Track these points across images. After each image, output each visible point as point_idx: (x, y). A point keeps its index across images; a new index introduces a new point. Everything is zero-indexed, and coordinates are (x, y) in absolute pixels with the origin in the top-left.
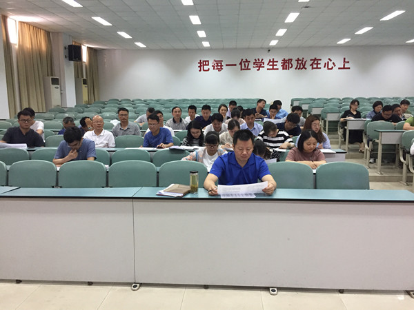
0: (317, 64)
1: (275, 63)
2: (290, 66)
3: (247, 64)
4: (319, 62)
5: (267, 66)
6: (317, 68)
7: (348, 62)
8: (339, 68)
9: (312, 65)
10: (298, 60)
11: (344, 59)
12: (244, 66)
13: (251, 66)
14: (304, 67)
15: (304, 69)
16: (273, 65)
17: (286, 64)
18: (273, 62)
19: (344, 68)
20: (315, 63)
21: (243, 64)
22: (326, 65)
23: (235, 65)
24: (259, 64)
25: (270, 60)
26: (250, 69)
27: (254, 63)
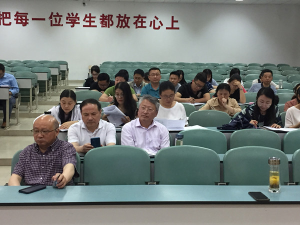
0: (142, 22)
1: (92, 19)
2: (111, 23)
3: (58, 18)
4: (144, 20)
5: (82, 23)
6: (142, 27)
7: (177, 21)
8: (167, 28)
9: (136, 23)
10: (119, 16)
11: (173, 17)
12: (55, 20)
13: (64, 21)
14: (127, 25)
15: (126, 27)
16: (90, 22)
17: (106, 21)
18: (90, 17)
19: (172, 28)
20: (140, 21)
21: (53, 18)
22: (152, 24)
23: (44, 19)
24: (73, 20)
25: (86, 15)
26: (62, 25)
27: (67, 18)
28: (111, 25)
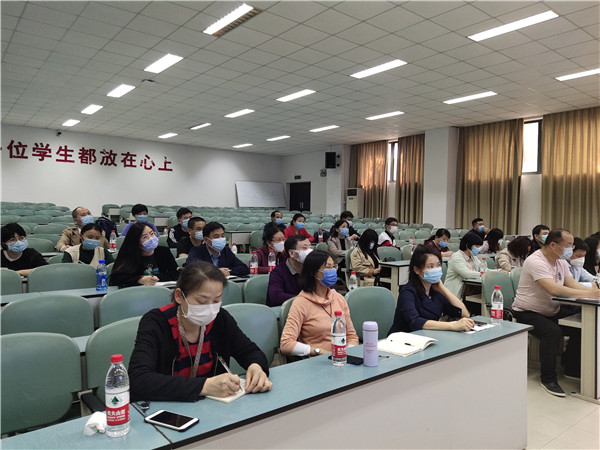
0: (131, 160)
1: (68, 153)
2: (93, 159)
3: (20, 149)
4: (134, 158)
5: (55, 156)
6: (131, 165)
7: (170, 163)
8: (159, 169)
9: (124, 161)
10: (104, 152)
11: (165, 158)
13: (29, 152)
14: (113, 163)
15: (113, 166)
16: (66, 155)
17: (86, 156)
18: (66, 150)
19: (165, 169)
20: (128, 160)
21: (14, 150)
22: (143, 163)
24: (42, 153)
25: (61, 147)
26: (26, 158)
27: (34, 150)
28: (94, 161)
